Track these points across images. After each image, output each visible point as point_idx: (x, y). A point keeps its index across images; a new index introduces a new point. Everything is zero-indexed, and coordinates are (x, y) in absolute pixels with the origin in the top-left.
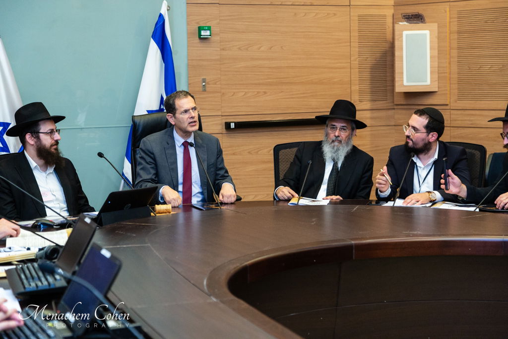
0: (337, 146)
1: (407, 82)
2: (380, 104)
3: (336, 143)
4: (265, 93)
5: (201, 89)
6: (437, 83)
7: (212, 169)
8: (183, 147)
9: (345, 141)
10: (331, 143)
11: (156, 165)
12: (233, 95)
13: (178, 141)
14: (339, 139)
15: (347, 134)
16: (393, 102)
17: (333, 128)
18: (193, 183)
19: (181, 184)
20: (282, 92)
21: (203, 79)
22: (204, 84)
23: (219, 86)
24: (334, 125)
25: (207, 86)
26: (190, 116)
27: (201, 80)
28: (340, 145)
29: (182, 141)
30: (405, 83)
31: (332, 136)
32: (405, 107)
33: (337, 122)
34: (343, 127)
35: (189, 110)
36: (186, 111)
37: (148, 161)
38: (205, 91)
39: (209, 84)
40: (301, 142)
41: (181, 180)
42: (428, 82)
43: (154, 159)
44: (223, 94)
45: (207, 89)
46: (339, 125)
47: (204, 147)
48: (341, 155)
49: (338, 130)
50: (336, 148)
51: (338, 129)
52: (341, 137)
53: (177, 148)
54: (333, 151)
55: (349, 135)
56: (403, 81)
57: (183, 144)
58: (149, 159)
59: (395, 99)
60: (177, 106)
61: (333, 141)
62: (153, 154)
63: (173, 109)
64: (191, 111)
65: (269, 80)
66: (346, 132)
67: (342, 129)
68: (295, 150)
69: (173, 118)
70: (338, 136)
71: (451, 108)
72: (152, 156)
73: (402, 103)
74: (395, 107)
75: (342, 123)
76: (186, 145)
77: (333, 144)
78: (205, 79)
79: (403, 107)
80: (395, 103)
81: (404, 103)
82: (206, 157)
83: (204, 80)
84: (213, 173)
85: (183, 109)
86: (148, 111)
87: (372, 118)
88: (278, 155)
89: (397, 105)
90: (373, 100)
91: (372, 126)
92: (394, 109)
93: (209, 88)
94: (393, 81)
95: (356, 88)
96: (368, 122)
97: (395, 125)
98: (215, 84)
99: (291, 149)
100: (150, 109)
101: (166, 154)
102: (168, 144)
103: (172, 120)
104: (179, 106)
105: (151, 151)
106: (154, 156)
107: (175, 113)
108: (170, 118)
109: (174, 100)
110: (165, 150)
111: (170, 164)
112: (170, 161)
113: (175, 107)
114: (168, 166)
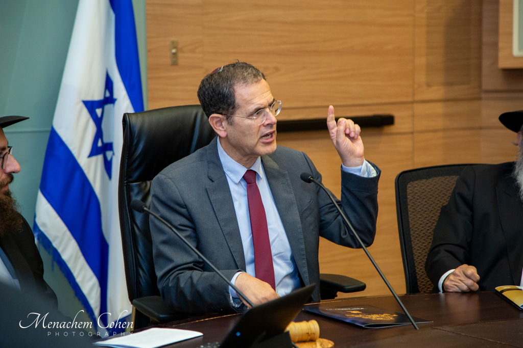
1: (519, 50)
2: (460, 91)
4: (277, 69)
5: (169, 61)
7: (308, 219)
8: (244, 183)
11: (195, 229)
13: (234, 173)
16: (480, 86)
18: (274, 258)
19: (251, 262)
21: (173, 42)
22: (174, 51)
23: (200, 55)
25: (180, 55)
26: (267, 122)
27: (168, 43)
29: (243, 171)
30: (516, 52)
36: (258, 111)
37: (176, 224)
38: (175, 64)
39: (183, 52)
41: (248, 254)
43: (190, 218)
44: (207, 71)
45: (181, 61)
53: (232, 187)
58: (178, 220)
59: (484, 80)
60: (238, 100)
62: (185, 206)
68: (451, 181)
69: (224, 124)
72: (183, 211)
73: (499, 88)
74: (483, 95)
76: (250, 179)
78: (177, 42)
79: (499, 95)
80: (485, 87)
81: (504, 88)
83: (174, 45)
86: (86, 103)
87: (446, 116)
88: (406, 192)
89: (487, 92)
90: (449, 84)
91: (445, 130)
92: (480, 99)
93: (183, 59)
94: (480, 49)
95: (421, 61)
96: (440, 123)
97: (481, 128)
98: (193, 51)
99: (430, 180)
100: (89, 98)
101: (211, 202)
102: (211, 180)
103: (221, 128)
104: (244, 100)
105: (180, 200)
106: (188, 211)
107: (233, 113)
108: (216, 123)
109: (231, 86)
110: (208, 195)
111: (222, 224)
112: (221, 216)
113: (234, 102)
114: (219, 228)
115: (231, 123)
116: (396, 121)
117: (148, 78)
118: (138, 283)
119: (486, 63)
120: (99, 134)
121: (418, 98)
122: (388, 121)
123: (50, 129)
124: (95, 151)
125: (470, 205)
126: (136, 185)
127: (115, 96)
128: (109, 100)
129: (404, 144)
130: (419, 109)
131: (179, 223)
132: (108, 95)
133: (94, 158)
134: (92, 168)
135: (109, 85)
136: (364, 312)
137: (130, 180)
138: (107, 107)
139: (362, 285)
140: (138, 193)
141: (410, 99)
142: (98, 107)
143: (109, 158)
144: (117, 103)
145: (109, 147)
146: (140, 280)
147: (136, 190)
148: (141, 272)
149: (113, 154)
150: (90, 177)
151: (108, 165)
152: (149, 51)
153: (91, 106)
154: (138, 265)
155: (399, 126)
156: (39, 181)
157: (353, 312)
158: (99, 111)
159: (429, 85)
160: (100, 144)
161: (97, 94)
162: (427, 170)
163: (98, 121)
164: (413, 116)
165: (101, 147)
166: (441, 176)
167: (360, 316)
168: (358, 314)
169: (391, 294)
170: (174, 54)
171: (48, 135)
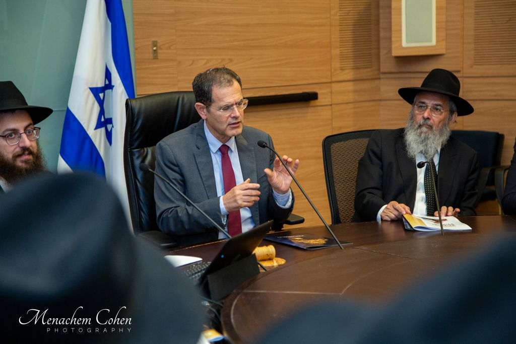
0: (426, 133)
1: (407, 42)
2: (364, 73)
3: (424, 129)
5: (151, 56)
6: (444, 43)
8: (219, 153)
9: (438, 126)
10: (418, 129)
11: (184, 182)
12: (191, 64)
13: (214, 145)
14: (429, 122)
15: (442, 117)
16: (379, 70)
17: (421, 107)
20: (251, 59)
21: (154, 42)
22: (155, 48)
23: (174, 51)
24: (424, 103)
25: (159, 51)
26: (233, 115)
27: (150, 43)
28: (430, 132)
29: (219, 144)
30: (404, 44)
31: (419, 119)
32: (397, 76)
33: (428, 99)
34: (437, 105)
35: (232, 105)
37: (171, 177)
38: (156, 58)
39: (161, 49)
40: (374, 130)
42: (434, 42)
44: (179, 62)
45: (160, 56)
46: (430, 102)
47: (250, 151)
48: (431, 147)
49: (428, 110)
50: (423, 135)
51: (429, 108)
52: (431, 121)
54: (420, 140)
55: (444, 119)
56: (401, 41)
57: (220, 149)
58: (173, 175)
59: (381, 65)
60: (214, 97)
61: (420, 126)
62: (177, 166)
63: (208, 99)
64: (235, 106)
65: (235, 43)
66: (441, 114)
67: (435, 109)
68: (365, 141)
69: (205, 110)
70: (428, 118)
71: (464, 75)
73: (393, 70)
74: (382, 76)
75: (435, 100)
76: (224, 151)
77: (419, 131)
78: (156, 41)
79: (392, 76)
80: (382, 70)
81: (396, 70)
82: (254, 166)
83: (155, 44)
84: (266, 189)
85: (223, 104)
86: (92, 89)
87: (355, 91)
88: (330, 151)
89: (384, 73)
90: (356, 68)
91: (355, 102)
92: (379, 79)
93: (162, 54)
94: (378, 41)
95: (336, 52)
96: (350, 97)
97: (380, 100)
98: (169, 48)
99: (347, 142)
100: (94, 86)
101: (197, 164)
102: (198, 148)
103: (203, 113)
104: (217, 97)
105: (174, 161)
106: (179, 168)
107: (210, 105)
108: (200, 109)
109: (210, 86)
110: (195, 158)
111: (204, 179)
112: (203, 174)
113: (211, 97)
114: (201, 182)
115: (209, 111)
116: (319, 96)
117: (137, 69)
118: (141, 222)
119: (383, 52)
120: (102, 112)
121: (334, 79)
122: (313, 96)
123: (66, 109)
124: (99, 125)
125: (380, 158)
126: (137, 151)
127: (113, 84)
128: (109, 86)
129: (325, 113)
130: (336, 87)
131: (173, 178)
132: (107, 83)
133: (99, 130)
134: (97, 137)
135: (108, 75)
136: (304, 238)
137: (133, 147)
138: (107, 91)
139: (301, 219)
140: (138, 158)
141: (329, 80)
142: (101, 93)
143: (109, 130)
144: (114, 88)
145: (109, 121)
146: (142, 220)
147: (137, 155)
148: (142, 214)
149: (113, 126)
150: (97, 144)
151: (109, 136)
152: (136, 49)
153: (95, 91)
154: (140, 209)
155: (321, 100)
156: (59, 148)
157: (297, 238)
158: (101, 95)
159: (342, 69)
160: (103, 120)
161: (100, 83)
162: (345, 135)
163: (101, 103)
164: (331, 92)
165: (103, 122)
166: (355, 138)
167: (302, 241)
168: (300, 240)
169: (323, 224)
170: (155, 50)
171: (65, 113)
